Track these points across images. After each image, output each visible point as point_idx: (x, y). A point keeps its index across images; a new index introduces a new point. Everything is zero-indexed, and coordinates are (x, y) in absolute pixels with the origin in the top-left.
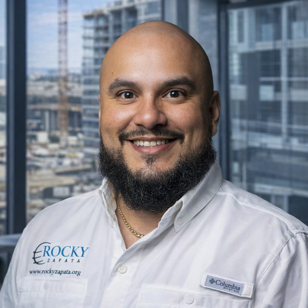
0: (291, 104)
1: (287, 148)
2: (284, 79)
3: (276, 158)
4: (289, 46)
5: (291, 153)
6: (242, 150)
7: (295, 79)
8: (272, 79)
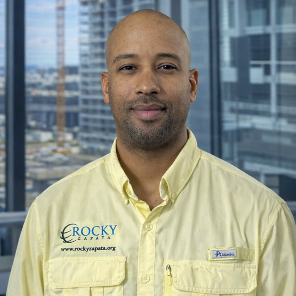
0: (279, 86)
1: (277, 128)
2: (273, 62)
3: (266, 138)
4: (278, 31)
5: (279, 134)
6: (232, 132)
7: (283, 63)
8: (262, 63)
